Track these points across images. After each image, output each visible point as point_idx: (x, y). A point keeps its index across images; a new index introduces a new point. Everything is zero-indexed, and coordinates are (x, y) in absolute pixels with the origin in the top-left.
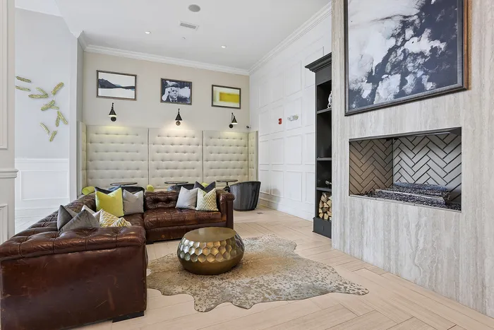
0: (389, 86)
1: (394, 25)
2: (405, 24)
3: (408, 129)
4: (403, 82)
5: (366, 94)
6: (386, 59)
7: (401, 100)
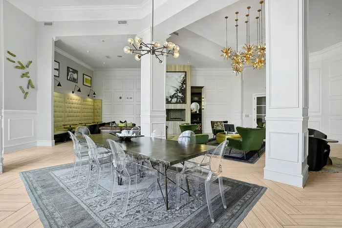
0: (174, 100)
1: (176, 89)
2: (178, 90)
3: (178, 108)
4: (177, 100)
5: (169, 100)
6: (174, 95)
7: (177, 103)
